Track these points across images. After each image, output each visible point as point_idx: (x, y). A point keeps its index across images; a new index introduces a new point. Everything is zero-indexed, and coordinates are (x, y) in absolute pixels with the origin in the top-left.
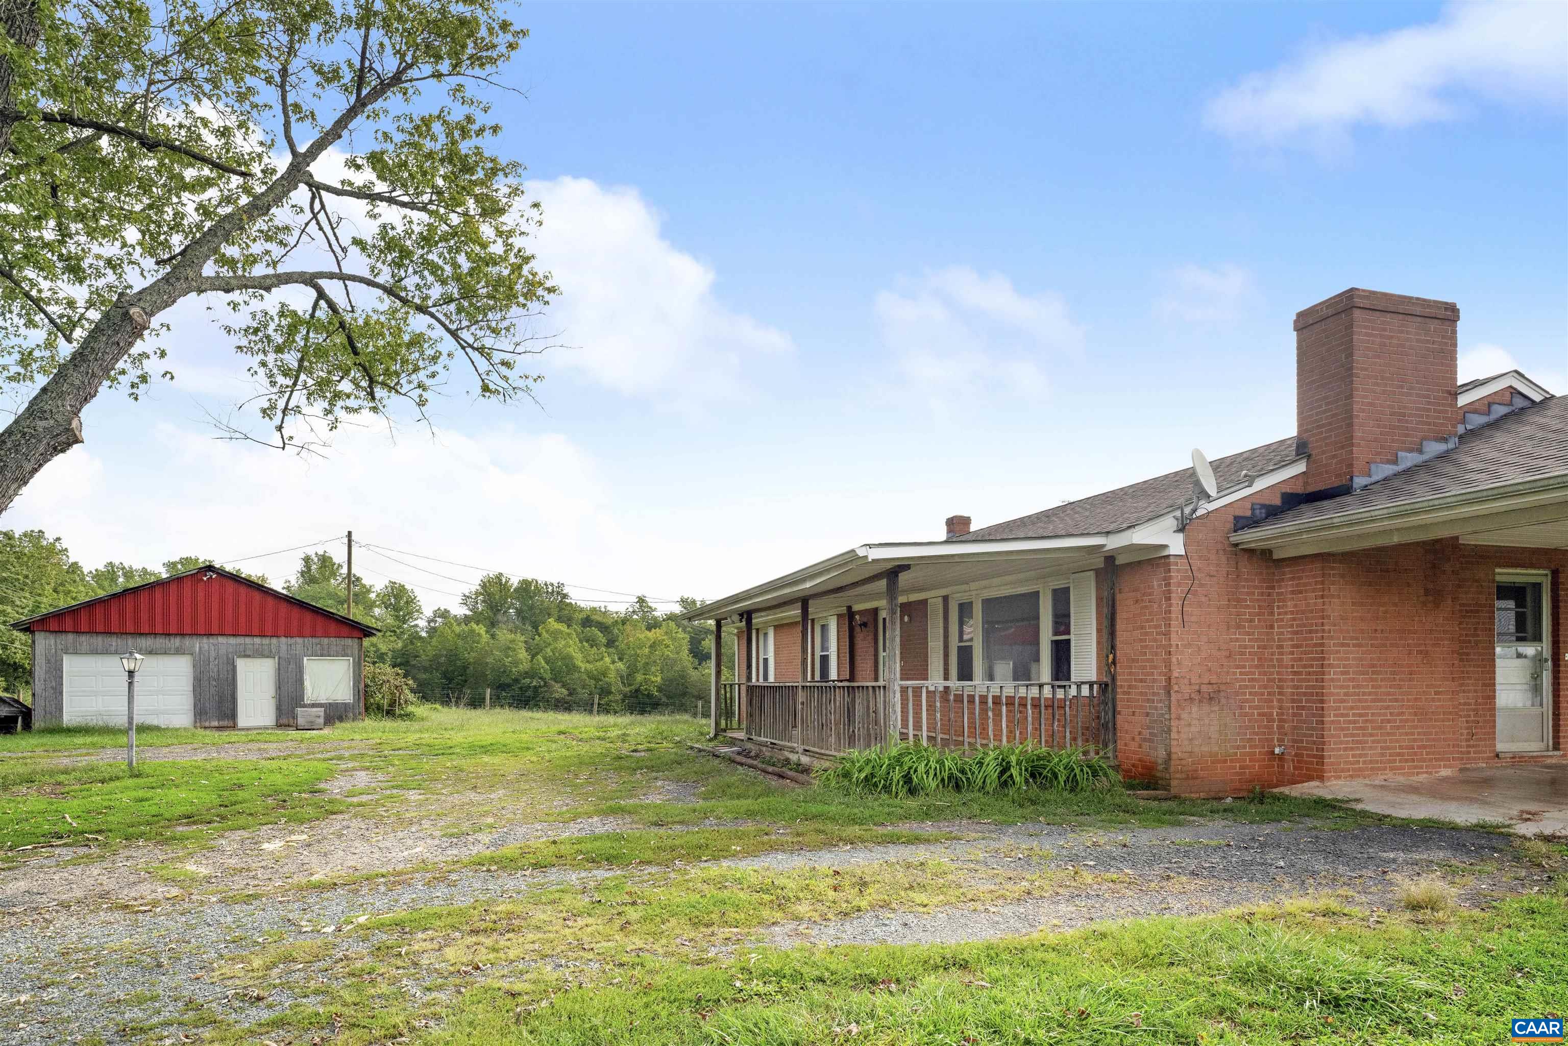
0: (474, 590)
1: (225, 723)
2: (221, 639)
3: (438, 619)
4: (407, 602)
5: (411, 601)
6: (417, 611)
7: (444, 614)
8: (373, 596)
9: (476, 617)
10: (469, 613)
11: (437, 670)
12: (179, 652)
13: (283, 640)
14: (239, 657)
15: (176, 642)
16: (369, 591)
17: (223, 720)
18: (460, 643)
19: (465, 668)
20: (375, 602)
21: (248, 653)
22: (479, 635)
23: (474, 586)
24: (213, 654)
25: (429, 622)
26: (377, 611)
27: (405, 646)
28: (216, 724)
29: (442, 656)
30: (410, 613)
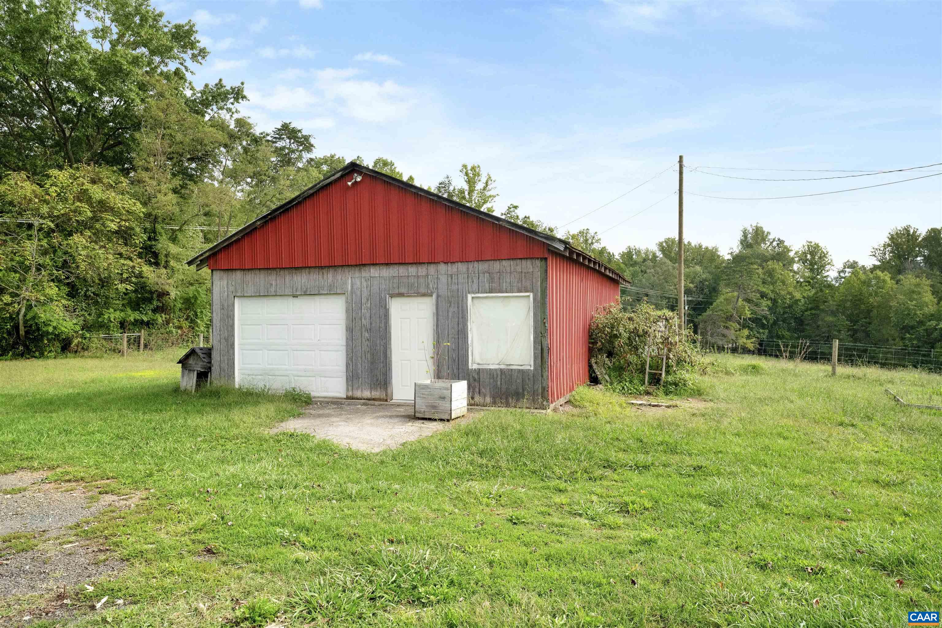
0: (882, 243)
1: (376, 394)
2: (374, 272)
3: (848, 270)
4: (820, 258)
5: (823, 256)
6: (829, 264)
7: (853, 265)
8: (792, 254)
9: (884, 266)
10: (878, 263)
11: (843, 314)
12: (332, 292)
13: (442, 267)
14: (392, 296)
15: (329, 277)
16: (789, 251)
17: (376, 389)
18: (864, 289)
19: (869, 311)
20: (793, 258)
21: (403, 290)
22: (884, 281)
23: (884, 239)
24: (365, 294)
25: (839, 272)
26: (796, 267)
27: (816, 293)
28: (367, 394)
29: (847, 301)
30: (823, 266)
